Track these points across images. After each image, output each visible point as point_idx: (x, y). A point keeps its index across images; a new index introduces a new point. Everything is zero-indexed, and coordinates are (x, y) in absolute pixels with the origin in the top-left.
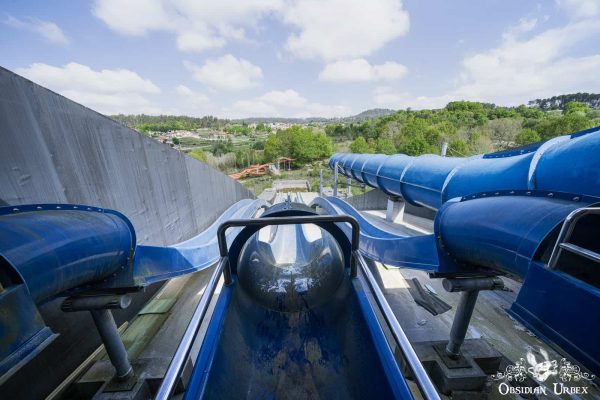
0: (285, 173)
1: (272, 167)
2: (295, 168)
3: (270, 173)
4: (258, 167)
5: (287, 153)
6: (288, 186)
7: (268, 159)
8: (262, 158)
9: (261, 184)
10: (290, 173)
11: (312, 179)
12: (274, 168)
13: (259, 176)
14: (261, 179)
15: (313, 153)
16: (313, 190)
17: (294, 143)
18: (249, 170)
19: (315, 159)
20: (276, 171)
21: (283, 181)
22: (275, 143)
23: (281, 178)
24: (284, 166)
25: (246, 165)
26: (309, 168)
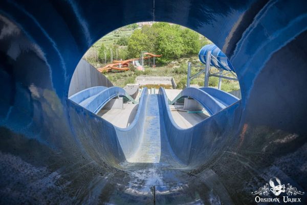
0: (150, 69)
1: (135, 62)
2: (160, 64)
3: (133, 69)
4: (121, 62)
5: (152, 49)
6: (152, 83)
7: (132, 54)
8: (126, 53)
9: (123, 79)
10: (154, 69)
11: (178, 76)
12: (138, 64)
13: (121, 71)
14: (123, 74)
15: (179, 50)
16: (178, 87)
17: (160, 39)
18: (111, 65)
19: (182, 56)
20: (140, 67)
21: (147, 77)
22: (139, 38)
23: (145, 74)
24: (149, 62)
25: (108, 60)
26: (175, 65)
